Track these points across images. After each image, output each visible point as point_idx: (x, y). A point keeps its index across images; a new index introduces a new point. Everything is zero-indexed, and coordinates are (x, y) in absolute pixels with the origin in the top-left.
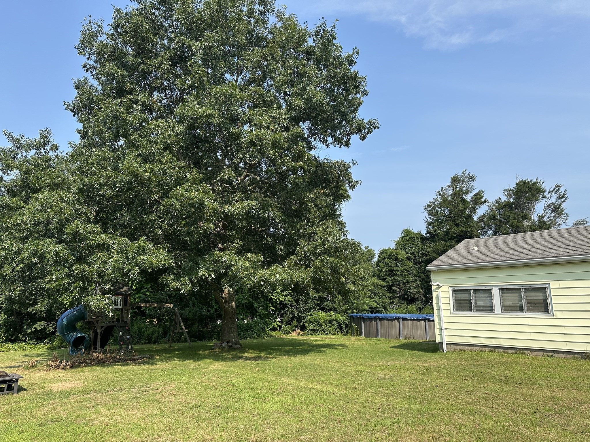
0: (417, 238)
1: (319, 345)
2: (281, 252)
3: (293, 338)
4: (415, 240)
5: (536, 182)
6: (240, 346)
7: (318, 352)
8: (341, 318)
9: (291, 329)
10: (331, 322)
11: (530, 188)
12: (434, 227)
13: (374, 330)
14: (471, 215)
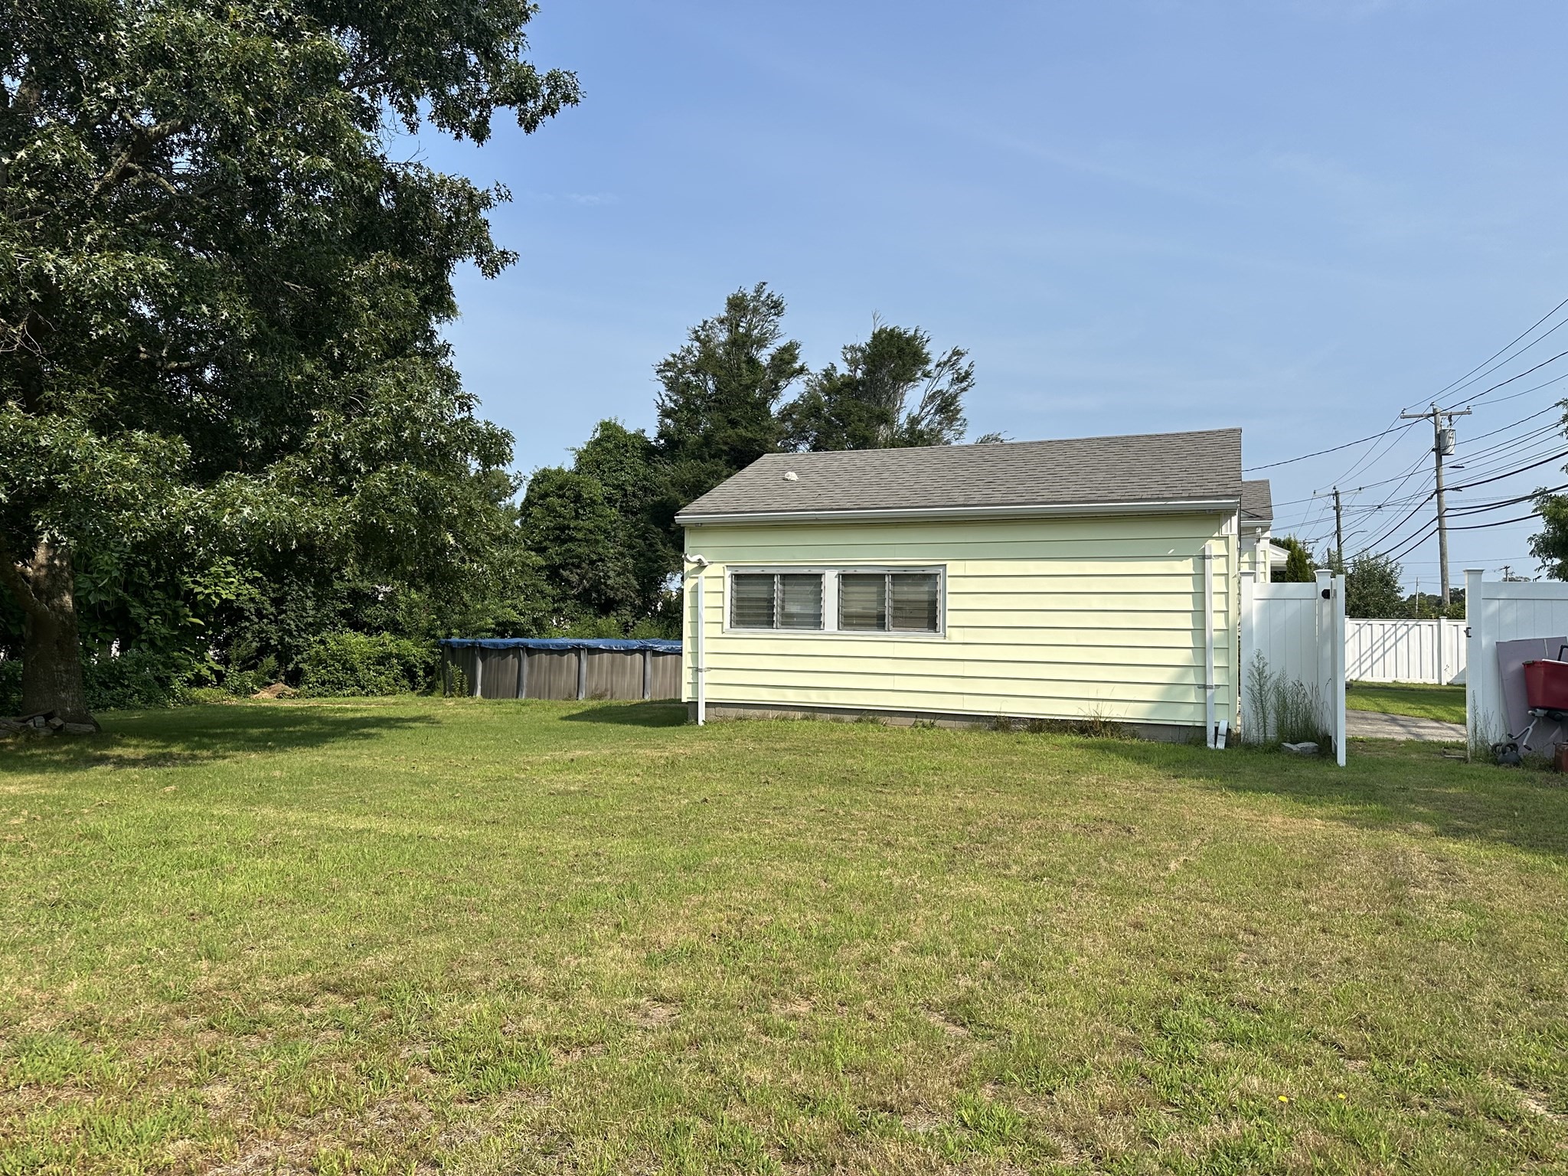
0: (633, 446)
1: (353, 720)
2: (252, 439)
3: (263, 705)
4: (627, 452)
5: (915, 338)
6: (92, 728)
7: (356, 737)
8: (414, 650)
9: (256, 681)
10: (383, 660)
11: (901, 350)
12: (676, 421)
13: (510, 679)
14: (766, 401)
